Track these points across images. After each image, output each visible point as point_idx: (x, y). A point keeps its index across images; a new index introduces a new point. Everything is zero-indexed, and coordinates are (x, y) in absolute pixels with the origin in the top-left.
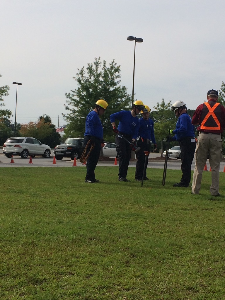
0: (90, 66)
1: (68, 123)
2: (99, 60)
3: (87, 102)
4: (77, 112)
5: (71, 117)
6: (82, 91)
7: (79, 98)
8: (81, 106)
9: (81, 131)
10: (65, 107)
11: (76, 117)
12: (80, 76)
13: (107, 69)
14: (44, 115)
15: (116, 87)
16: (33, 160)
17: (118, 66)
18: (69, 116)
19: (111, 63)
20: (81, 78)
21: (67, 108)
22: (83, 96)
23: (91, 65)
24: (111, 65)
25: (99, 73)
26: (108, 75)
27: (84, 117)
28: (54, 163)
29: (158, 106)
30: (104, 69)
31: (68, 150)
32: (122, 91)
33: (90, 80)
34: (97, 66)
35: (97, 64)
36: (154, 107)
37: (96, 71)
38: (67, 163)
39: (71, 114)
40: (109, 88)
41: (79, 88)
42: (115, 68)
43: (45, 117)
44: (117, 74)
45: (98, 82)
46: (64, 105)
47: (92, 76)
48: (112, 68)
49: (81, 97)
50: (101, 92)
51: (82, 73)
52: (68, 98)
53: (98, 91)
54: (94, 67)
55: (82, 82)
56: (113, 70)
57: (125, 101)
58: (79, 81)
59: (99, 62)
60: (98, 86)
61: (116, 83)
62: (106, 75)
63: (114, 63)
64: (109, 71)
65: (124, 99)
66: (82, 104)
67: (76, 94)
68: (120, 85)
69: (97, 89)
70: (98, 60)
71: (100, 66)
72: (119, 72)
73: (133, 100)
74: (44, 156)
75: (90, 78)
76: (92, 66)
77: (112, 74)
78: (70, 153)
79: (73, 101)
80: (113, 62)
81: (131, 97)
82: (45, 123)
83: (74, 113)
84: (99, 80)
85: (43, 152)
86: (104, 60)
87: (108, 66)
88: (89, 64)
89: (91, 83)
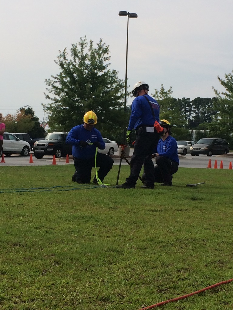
1: (49, 114)
2: (85, 39)
3: (71, 90)
4: (60, 101)
5: (52, 107)
6: (64, 77)
7: (61, 86)
8: (64, 94)
9: (64, 124)
10: (45, 96)
11: (58, 108)
12: (62, 59)
13: (94, 50)
14: (26, 106)
15: (105, 71)
17: (106, 47)
18: (50, 107)
19: (99, 43)
20: (64, 62)
21: (48, 97)
22: (66, 83)
23: (75, 45)
24: (98, 45)
25: (84, 55)
26: (95, 58)
27: (67, 108)
28: (31, 161)
29: (157, 93)
30: (91, 49)
31: (49, 147)
32: (112, 75)
33: (74, 63)
34: (82, 47)
35: (82, 45)
36: (152, 94)
37: (81, 53)
38: (47, 161)
39: (53, 103)
40: (97, 73)
41: (60, 73)
42: (103, 48)
43: (26, 108)
44: (106, 55)
45: (84, 66)
46: (44, 93)
47: (77, 59)
48: (100, 48)
49: (64, 84)
50: (88, 77)
51: (64, 56)
52: (48, 85)
54: (79, 48)
55: (65, 66)
56: (101, 52)
57: (116, 87)
58: (62, 65)
59: (85, 42)
60: (84, 70)
61: (105, 66)
62: (93, 58)
63: (102, 43)
64: (96, 52)
65: (114, 86)
66: (66, 92)
67: (56, 80)
68: (110, 69)
69: (83, 75)
70: (83, 40)
71: (86, 46)
72: (108, 53)
73: (126, 86)
74: (22, 154)
75: (75, 61)
76: (76, 47)
77: (100, 56)
78: (52, 149)
79: (54, 89)
81: (123, 83)
82: (26, 116)
83: (55, 103)
84: (85, 64)
86: (91, 40)
87: (95, 47)
88: (73, 45)
89: (76, 67)
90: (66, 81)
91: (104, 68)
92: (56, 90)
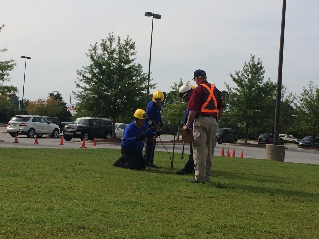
0: (104, 42)
1: (78, 101)
2: (113, 35)
3: (100, 80)
4: (89, 90)
5: (81, 95)
6: (94, 68)
7: (91, 76)
8: (93, 84)
9: (92, 111)
10: (76, 85)
11: (87, 96)
12: (93, 52)
13: (122, 46)
14: (55, 92)
15: (131, 64)
16: (39, 140)
17: (133, 43)
18: (80, 94)
19: (126, 39)
20: (94, 55)
21: (78, 86)
22: (96, 73)
23: (105, 40)
24: (125, 41)
25: (113, 49)
26: (123, 52)
27: (96, 96)
28: (62, 143)
29: (176, 86)
30: (119, 45)
31: (77, 130)
32: (137, 69)
33: (103, 57)
34: (111, 42)
35: (111, 40)
36: (172, 87)
37: (110, 48)
38: (76, 144)
39: (82, 91)
40: (123, 66)
41: (91, 65)
42: (130, 45)
43: (55, 94)
44: (132, 51)
45: (112, 59)
46: (75, 82)
47: (106, 53)
48: (127, 44)
49: (94, 75)
50: (115, 69)
51: (95, 49)
52: (79, 75)
53: (112, 68)
54: (108, 43)
55: (95, 58)
56: (128, 47)
57: (141, 80)
58: (92, 57)
59: (113, 38)
60: (112, 63)
61: (131, 60)
62: (120, 52)
63: (129, 40)
64: (123, 48)
65: (139, 78)
66: (95, 82)
67: (88, 71)
68: (136, 63)
69: (110, 67)
70: (111, 35)
71: (114, 42)
72: (134, 49)
73: (149, 79)
74: (52, 136)
75: (104, 54)
76: (106, 42)
77: (127, 51)
78: (80, 133)
79: (84, 78)
80: (127, 39)
81: (147, 76)
82: (55, 101)
83: (85, 91)
84: (113, 57)
85: (51, 132)
86: (119, 36)
87: (123, 42)
88: (102, 40)
89: (105, 60)
90: (95, 72)
91: (130, 62)
92: (86, 79)
